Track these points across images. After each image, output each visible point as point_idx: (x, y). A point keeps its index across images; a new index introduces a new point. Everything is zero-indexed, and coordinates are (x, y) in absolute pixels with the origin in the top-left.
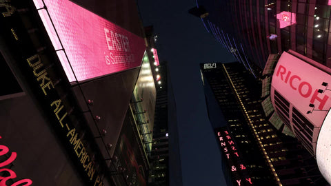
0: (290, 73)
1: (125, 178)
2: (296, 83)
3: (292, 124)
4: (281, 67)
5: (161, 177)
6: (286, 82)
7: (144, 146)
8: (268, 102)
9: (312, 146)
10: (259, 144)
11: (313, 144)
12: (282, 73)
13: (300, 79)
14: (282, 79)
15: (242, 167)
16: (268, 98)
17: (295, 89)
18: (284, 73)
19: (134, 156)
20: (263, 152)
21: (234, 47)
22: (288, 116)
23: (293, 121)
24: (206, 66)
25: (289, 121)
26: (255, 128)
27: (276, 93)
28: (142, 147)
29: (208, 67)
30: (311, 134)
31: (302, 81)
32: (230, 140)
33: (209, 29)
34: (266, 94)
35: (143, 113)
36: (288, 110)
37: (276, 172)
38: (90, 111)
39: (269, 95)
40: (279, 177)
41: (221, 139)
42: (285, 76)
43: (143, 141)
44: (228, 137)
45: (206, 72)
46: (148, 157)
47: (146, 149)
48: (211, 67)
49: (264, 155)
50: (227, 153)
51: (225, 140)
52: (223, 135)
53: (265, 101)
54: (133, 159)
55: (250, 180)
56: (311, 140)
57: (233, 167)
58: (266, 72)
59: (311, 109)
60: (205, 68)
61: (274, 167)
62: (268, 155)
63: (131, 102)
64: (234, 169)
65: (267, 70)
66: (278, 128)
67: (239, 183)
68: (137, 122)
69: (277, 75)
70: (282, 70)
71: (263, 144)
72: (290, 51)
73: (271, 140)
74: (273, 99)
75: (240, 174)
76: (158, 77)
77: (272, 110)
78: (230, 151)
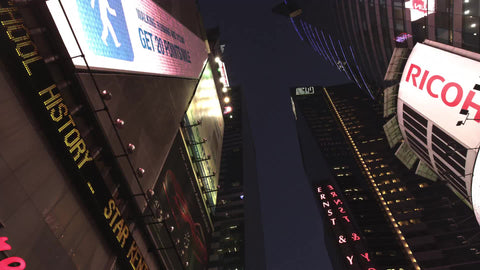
0: (427, 73)
1: (168, 230)
2: (437, 86)
3: (431, 153)
4: (413, 66)
5: (233, 253)
6: (421, 88)
7: (204, 196)
8: (393, 126)
9: (464, 183)
10: (381, 202)
11: (466, 179)
12: (414, 76)
13: (443, 80)
14: (415, 84)
15: (355, 237)
16: (393, 119)
17: (436, 96)
18: (418, 75)
19: (186, 206)
20: (386, 212)
21: (343, 60)
22: (425, 141)
23: (434, 148)
24: (300, 91)
25: (426, 150)
26: (373, 178)
27: (406, 107)
28: (201, 198)
29: (303, 93)
30: (463, 162)
31: (445, 83)
32: (336, 198)
33: (303, 35)
34: (390, 112)
35: (201, 143)
36: (425, 132)
37: (406, 241)
38: (106, 109)
39: (395, 114)
40: (411, 248)
41: (323, 197)
42: (419, 80)
43: (203, 188)
44: (334, 194)
45: (299, 100)
46: (211, 214)
47: (207, 202)
48: (308, 93)
49: (388, 216)
50: (332, 217)
51: (329, 198)
52: (326, 191)
53: (389, 124)
54: (184, 211)
55: (367, 255)
56: (462, 172)
57: (341, 238)
58: (389, 76)
59: (463, 117)
60: (297, 93)
61: (403, 234)
62: (394, 216)
63: (182, 126)
64: (342, 240)
65: (392, 74)
66: (409, 167)
67: (351, 261)
68: (193, 158)
69: (407, 80)
70: (415, 71)
71: (386, 201)
72: (427, 41)
73: (398, 195)
74: (401, 120)
75: (351, 247)
76: (227, 100)
77: (400, 137)
78: (336, 214)
